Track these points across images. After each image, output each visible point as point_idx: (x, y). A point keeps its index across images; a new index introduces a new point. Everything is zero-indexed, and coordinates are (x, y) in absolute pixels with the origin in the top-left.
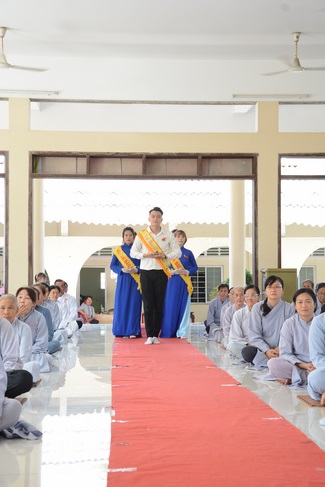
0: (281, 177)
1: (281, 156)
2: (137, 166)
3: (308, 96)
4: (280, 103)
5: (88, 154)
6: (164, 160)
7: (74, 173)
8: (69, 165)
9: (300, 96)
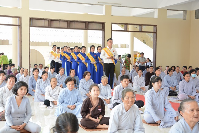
0: (112, 30)
1: (112, 23)
2: (65, 24)
3: (120, 4)
4: (112, 6)
5: (50, 19)
6: (74, 23)
7: (43, 26)
8: (42, 23)
9: (118, 4)
